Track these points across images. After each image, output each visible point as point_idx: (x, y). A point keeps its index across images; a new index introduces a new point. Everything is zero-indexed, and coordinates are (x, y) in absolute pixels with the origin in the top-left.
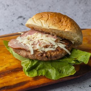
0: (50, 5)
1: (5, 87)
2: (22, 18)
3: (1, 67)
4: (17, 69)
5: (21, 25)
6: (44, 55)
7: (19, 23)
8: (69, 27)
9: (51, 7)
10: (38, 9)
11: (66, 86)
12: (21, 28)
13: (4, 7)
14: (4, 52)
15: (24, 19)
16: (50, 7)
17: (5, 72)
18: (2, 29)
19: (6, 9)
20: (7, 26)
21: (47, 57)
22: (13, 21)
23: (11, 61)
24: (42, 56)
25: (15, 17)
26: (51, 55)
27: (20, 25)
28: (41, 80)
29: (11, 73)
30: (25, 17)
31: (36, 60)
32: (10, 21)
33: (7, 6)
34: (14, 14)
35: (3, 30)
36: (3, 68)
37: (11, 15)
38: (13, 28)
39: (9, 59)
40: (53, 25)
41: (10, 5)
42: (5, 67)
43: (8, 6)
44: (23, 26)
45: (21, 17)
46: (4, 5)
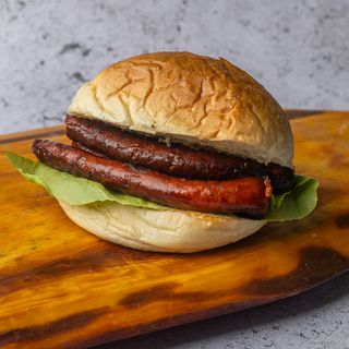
1: (16, 333)
8: (230, 122)
17: (13, 276)
28: (149, 306)
29: (37, 280)
36: (5, 259)
39: (29, 225)
42: (14, 255)
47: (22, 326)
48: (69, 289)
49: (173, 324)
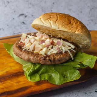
2: (24, 16)
3: (2, 71)
4: (18, 74)
5: (23, 24)
6: (48, 58)
7: (20, 22)
8: (79, 29)
10: (40, 5)
11: (70, 91)
12: (22, 27)
13: (4, 4)
14: (5, 55)
15: (26, 17)
16: (54, 3)
17: (5, 77)
18: (2, 28)
19: (6, 6)
20: (8, 25)
21: (50, 60)
22: (14, 19)
23: (12, 64)
24: (45, 59)
25: (15, 14)
26: (54, 59)
27: (21, 23)
28: (43, 85)
29: (12, 78)
30: (27, 14)
31: (39, 63)
32: (11, 19)
34: (14, 12)
35: (3, 30)
36: (3, 72)
37: (12, 13)
38: (14, 27)
39: (10, 63)
40: (62, 26)
41: (11, 1)
42: (5, 71)
43: (8, 2)
44: (24, 25)
45: (22, 15)
46: (4, 2)
47: (8, 91)
48: (21, 80)
49: (50, 90)
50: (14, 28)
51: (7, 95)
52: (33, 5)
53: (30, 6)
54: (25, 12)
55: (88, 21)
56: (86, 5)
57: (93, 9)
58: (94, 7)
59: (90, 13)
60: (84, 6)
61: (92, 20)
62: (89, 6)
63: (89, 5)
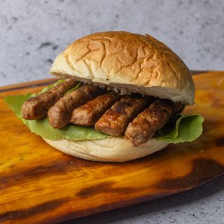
0: (116, 13)
1: (10, 214)
2: (50, 47)
5: (48, 63)
7: (43, 60)
9: (121, 17)
10: (87, 22)
13: (7, 22)
15: (55, 48)
16: (117, 16)
19: (10, 28)
20: (15, 67)
22: (28, 54)
25: (32, 44)
27: (45, 62)
28: (96, 196)
29: (24, 180)
30: (57, 43)
32: (21, 55)
33: (13, 20)
34: (30, 39)
36: (3, 166)
37: (24, 41)
38: (28, 70)
39: (19, 145)
41: (22, 17)
42: (9, 164)
43: (16, 19)
45: (47, 44)
46: (6, 18)
47: (14, 209)
50: (30, 71)
51: (12, 219)
52: (71, 23)
53: (65, 24)
54: (52, 39)
55: (198, 51)
56: (192, 15)
57: (207, 24)
58: (210, 20)
59: (200, 34)
60: (187, 19)
61: (208, 50)
62: (198, 19)
63: (197, 15)
